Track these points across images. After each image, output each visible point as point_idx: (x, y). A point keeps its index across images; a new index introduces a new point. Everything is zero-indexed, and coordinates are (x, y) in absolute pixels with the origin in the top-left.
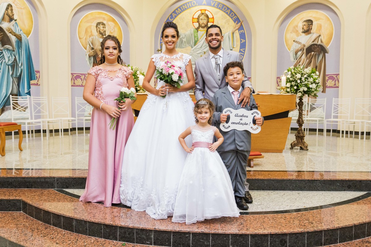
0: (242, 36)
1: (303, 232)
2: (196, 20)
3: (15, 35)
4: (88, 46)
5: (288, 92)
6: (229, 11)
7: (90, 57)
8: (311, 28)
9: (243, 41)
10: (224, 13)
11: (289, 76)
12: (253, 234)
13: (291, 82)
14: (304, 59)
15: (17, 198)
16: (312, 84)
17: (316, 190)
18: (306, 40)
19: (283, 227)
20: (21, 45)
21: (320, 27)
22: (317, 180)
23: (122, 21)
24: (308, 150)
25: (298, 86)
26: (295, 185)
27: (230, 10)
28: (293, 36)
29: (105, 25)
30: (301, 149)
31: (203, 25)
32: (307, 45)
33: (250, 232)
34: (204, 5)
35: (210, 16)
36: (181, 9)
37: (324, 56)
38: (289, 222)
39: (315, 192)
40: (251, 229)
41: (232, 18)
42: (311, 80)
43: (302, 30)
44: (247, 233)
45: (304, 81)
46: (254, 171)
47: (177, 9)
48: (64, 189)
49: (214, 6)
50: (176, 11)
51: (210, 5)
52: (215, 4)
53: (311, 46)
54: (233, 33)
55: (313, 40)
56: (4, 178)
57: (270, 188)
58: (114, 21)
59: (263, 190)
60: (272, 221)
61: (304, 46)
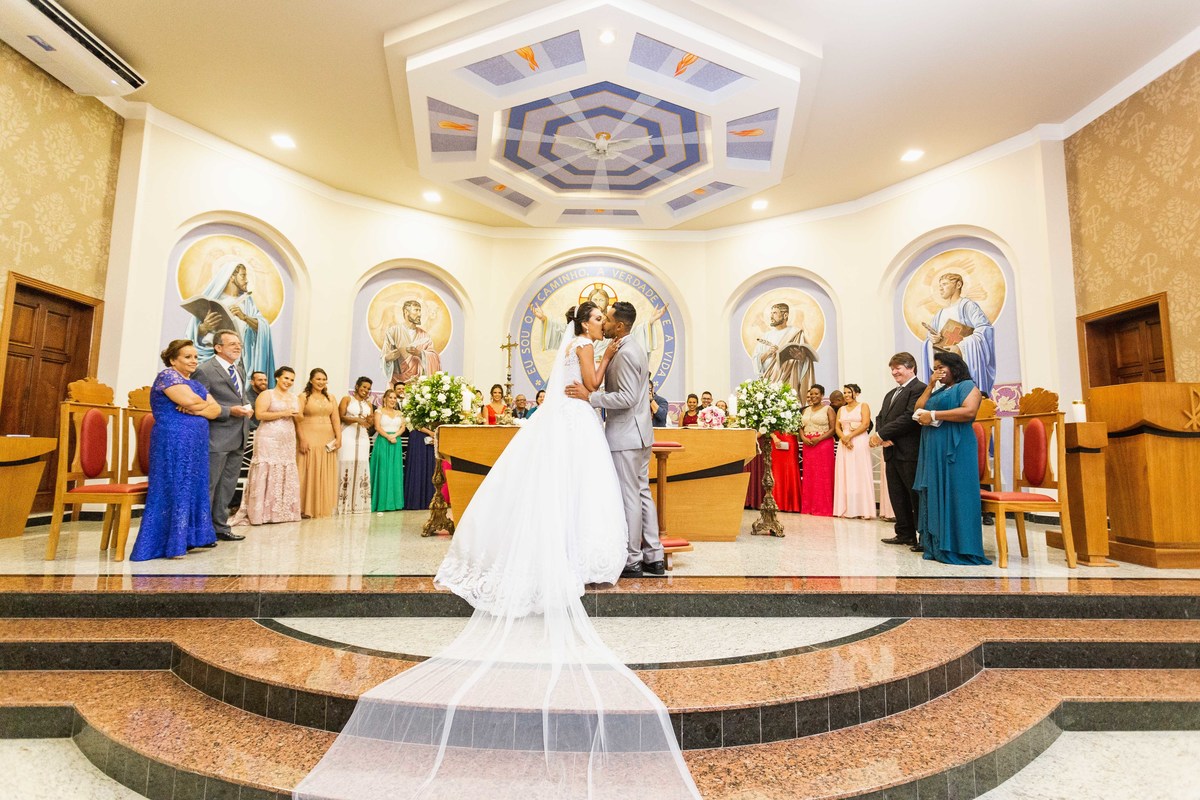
0: (668, 330)
3: (245, 320)
4: (386, 342)
5: (742, 426)
6: (644, 288)
7: (387, 362)
8: (787, 319)
9: (670, 338)
10: (635, 290)
11: (744, 397)
13: (746, 407)
14: (777, 372)
15: (164, 639)
16: (785, 410)
17: (792, 616)
18: (780, 339)
19: (713, 695)
20: (256, 338)
22: (791, 595)
23: (451, 299)
24: (784, 536)
25: (759, 415)
26: (749, 606)
27: (645, 285)
28: (757, 332)
29: (420, 306)
30: (772, 534)
32: (781, 348)
34: (601, 275)
35: (611, 295)
36: (558, 281)
37: (811, 366)
38: (728, 685)
41: (649, 298)
42: (783, 403)
43: (771, 322)
45: (771, 405)
46: (674, 577)
47: (552, 282)
48: (275, 619)
49: (617, 278)
50: (551, 285)
51: (611, 276)
52: (619, 274)
53: (788, 348)
54: (651, 325)
55: (790, 338)
56: (150, 595)
58: (436, 299)
60: (692, 683)
61: (776, 348)
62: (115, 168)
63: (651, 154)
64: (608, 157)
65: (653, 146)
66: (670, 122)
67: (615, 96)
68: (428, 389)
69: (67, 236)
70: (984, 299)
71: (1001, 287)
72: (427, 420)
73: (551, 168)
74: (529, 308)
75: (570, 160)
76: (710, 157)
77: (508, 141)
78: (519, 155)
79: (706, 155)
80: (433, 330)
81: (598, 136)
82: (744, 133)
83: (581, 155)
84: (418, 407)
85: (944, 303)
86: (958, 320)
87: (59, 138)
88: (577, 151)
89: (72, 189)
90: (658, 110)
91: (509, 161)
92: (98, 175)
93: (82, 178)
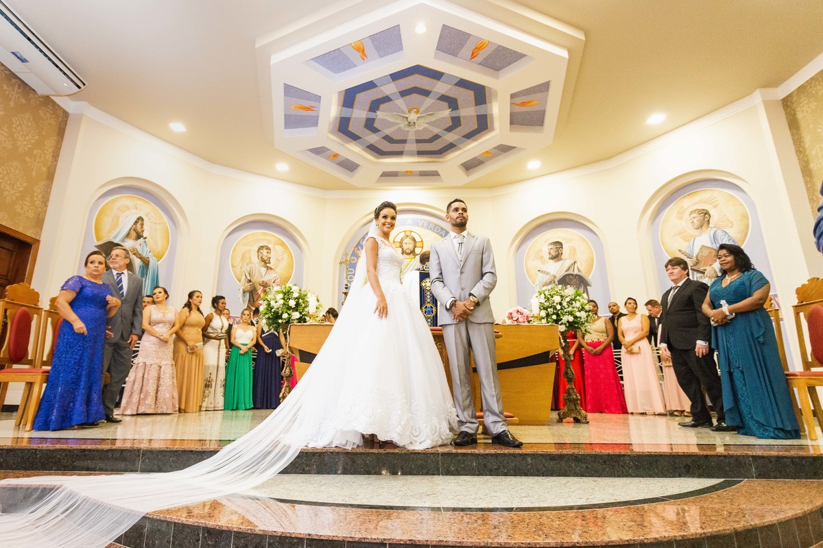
1: (632, 542)
2: (398, 245)
3: (140, 258)
4: (244, 277)
7: (244, 293)
8: (562, 253)
10: (436, 236)
11: (543, 301)
12: (524, 546)
13: (546, 308)
16: (579, 311)
18: (557, 269)
20: (147, 272)
21: (573, 251)
23: (293, 244)
24: (588, 423)
26: (584, 466)
27: (444, 232)
29: (270, 250)
30: (577, 421)
31: (408, 251)
32: (559, 276)
33: (516, 541)
34: (410, 224)
35: (418, 239)
37: (586, 290)
39: (625, 479)
40: (516, 536)
43: (548, 256)
44: (509, 543)
45: (567, 306)
49: (422, 226)
51: (418, 225)
52: (424, 223)
53: (565, 276)
55: (566, 268)
57: (538, 471)
58: (283, 244)
59: (525, 476)
61: (555, 277)
62: (59, 146)
63: (451, 124)
64: (418, 128)
65: (452, 118)
66: (466, 96)
67: (424, 77)
68: (281, 296)
69: (20, 192)
70: (732, 227)
71: (745, 217)
72: (280, 321)
73: (373, 138)
74: (354, 251)
75: (387, 132)
76: (497, 124)
77: (341, 118)
78: (349, 129)
79: (493, 124)
80: (279, 269)
81: (410, 111)
82: (523, 104)
83: (395, 128)
84: (273, 310)
85: (696, 232)
86: (710, 245)
87: (24, 123)
88: (393, 124)
89: (28, 159)
90: (457, 87)
91: (342, 135)
92: (47, 150)
93: (35, 152)
